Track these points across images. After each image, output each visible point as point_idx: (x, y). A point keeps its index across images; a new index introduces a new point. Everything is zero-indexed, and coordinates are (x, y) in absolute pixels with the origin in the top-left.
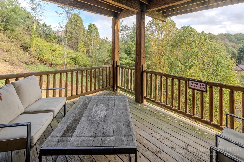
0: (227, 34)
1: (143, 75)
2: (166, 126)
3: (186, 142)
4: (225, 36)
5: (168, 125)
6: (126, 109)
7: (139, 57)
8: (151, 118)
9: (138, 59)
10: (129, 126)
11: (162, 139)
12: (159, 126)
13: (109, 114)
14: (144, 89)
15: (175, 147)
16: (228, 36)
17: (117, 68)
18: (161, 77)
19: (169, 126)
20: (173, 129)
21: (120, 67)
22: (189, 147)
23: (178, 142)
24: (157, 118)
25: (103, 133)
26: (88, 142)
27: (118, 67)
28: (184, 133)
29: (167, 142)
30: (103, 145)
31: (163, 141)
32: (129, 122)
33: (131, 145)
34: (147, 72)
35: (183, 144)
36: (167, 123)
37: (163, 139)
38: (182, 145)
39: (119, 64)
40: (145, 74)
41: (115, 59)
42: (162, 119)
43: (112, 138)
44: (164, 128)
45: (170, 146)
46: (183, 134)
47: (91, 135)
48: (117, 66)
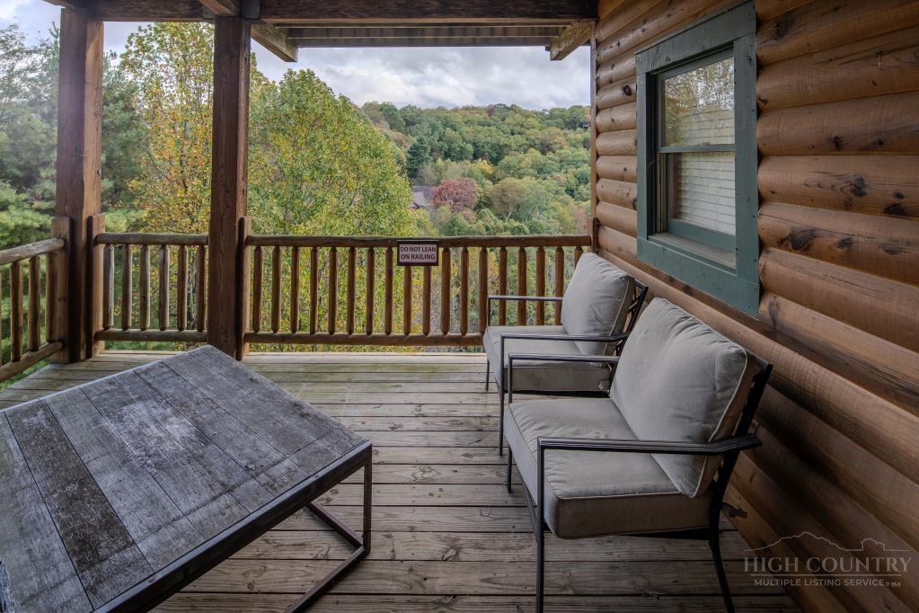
0: (385, 106)
1: (245, 256)
2: (350, 390)
3: (413, 402)
4: (381, 110)
5: (352, 385)
6: (251, 380)
7: (227, 192)
8: (297, 388)
9: (221, 198)
10: (308, 414)
11: (359, 424)
12: (332, 398)
13: (204, 416)
14: (246, 308)
15: (397, 424)
16: (388, 110)
17: (94, 249)
18: (314, 252)
19: (359, 388)
20: (370, 390)
21: (108, 244)
22: (423, 407)
23: (396, 411)
24: (315, 380)
25: (247, 469)
26: (224, 514)
27: (97, 242)
28: (398, 386)
29: (376, 424)
30: (282, 491)
31: (364, 427)
32: (296, 405)
33: (355, 447)
34: (259, 243)
35: (410, 410)
36: (349, 381)
37: (364, 423)
38: (408, 413)
39: (103, 231)
40: (249, 251)
41: (84, 210)
42: (329, 378)
43: (287, 463)
44: (347, 398)
45: (387, 427)
46: (398, 389)
47: (206, 496)
48: (92, 242)
